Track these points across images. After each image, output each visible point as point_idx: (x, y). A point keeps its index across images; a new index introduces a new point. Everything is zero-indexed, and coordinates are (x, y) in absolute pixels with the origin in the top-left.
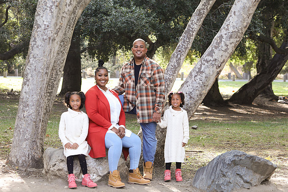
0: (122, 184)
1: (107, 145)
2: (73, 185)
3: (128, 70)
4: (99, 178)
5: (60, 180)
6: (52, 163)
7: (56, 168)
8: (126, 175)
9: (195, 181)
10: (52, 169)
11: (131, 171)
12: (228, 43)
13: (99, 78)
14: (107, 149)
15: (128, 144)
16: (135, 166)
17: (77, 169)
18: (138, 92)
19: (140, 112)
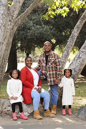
0: (41, 117)
1: (32, 97)
2: (16, 118)
3: (42, 58)
4: (29, 114)
5: (8, 116)
6: (4, 107)
7: (6, 110)
8: (43, 112)
9: (79, 114)
10: (4, 110)
11: (45, 110)
13: (27, 62)
14: (32, 99)
15: (43, 96)
16: (47, 107)
17: (17, 110)
18: (48, 69)
19: (49, 79)
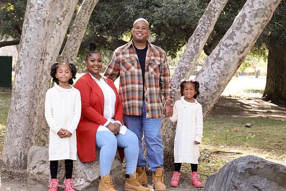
1: (99, 143)
5: (40, 186)
6: (32, 165)
7: (36, 171)
10: (31, 172)
11: (127, 176)
12: (252, 23)
15: (123, 144)
18: (147, 81)
19: (149, 105)
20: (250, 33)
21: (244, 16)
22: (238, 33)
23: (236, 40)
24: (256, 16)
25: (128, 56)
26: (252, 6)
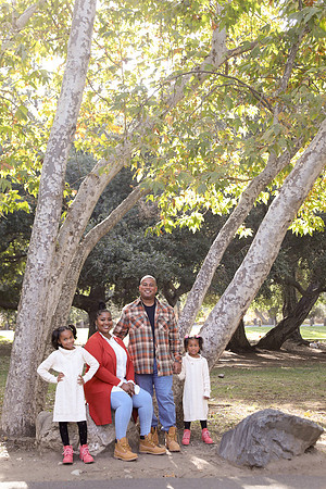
0: (134, 455)
1: (113, 405)
2: (68, 459)
6: (44, 432)
11: (143, 437)
12: (253, 277)
17: (75, 438)
18: (157, 338)
19: (160, 363)
20: (251, 286)
21: (245, 270)
22: (239, 287)
23: (238, 294)
24: (256, 270)
25: (137, 313)
26: (252, 261)
